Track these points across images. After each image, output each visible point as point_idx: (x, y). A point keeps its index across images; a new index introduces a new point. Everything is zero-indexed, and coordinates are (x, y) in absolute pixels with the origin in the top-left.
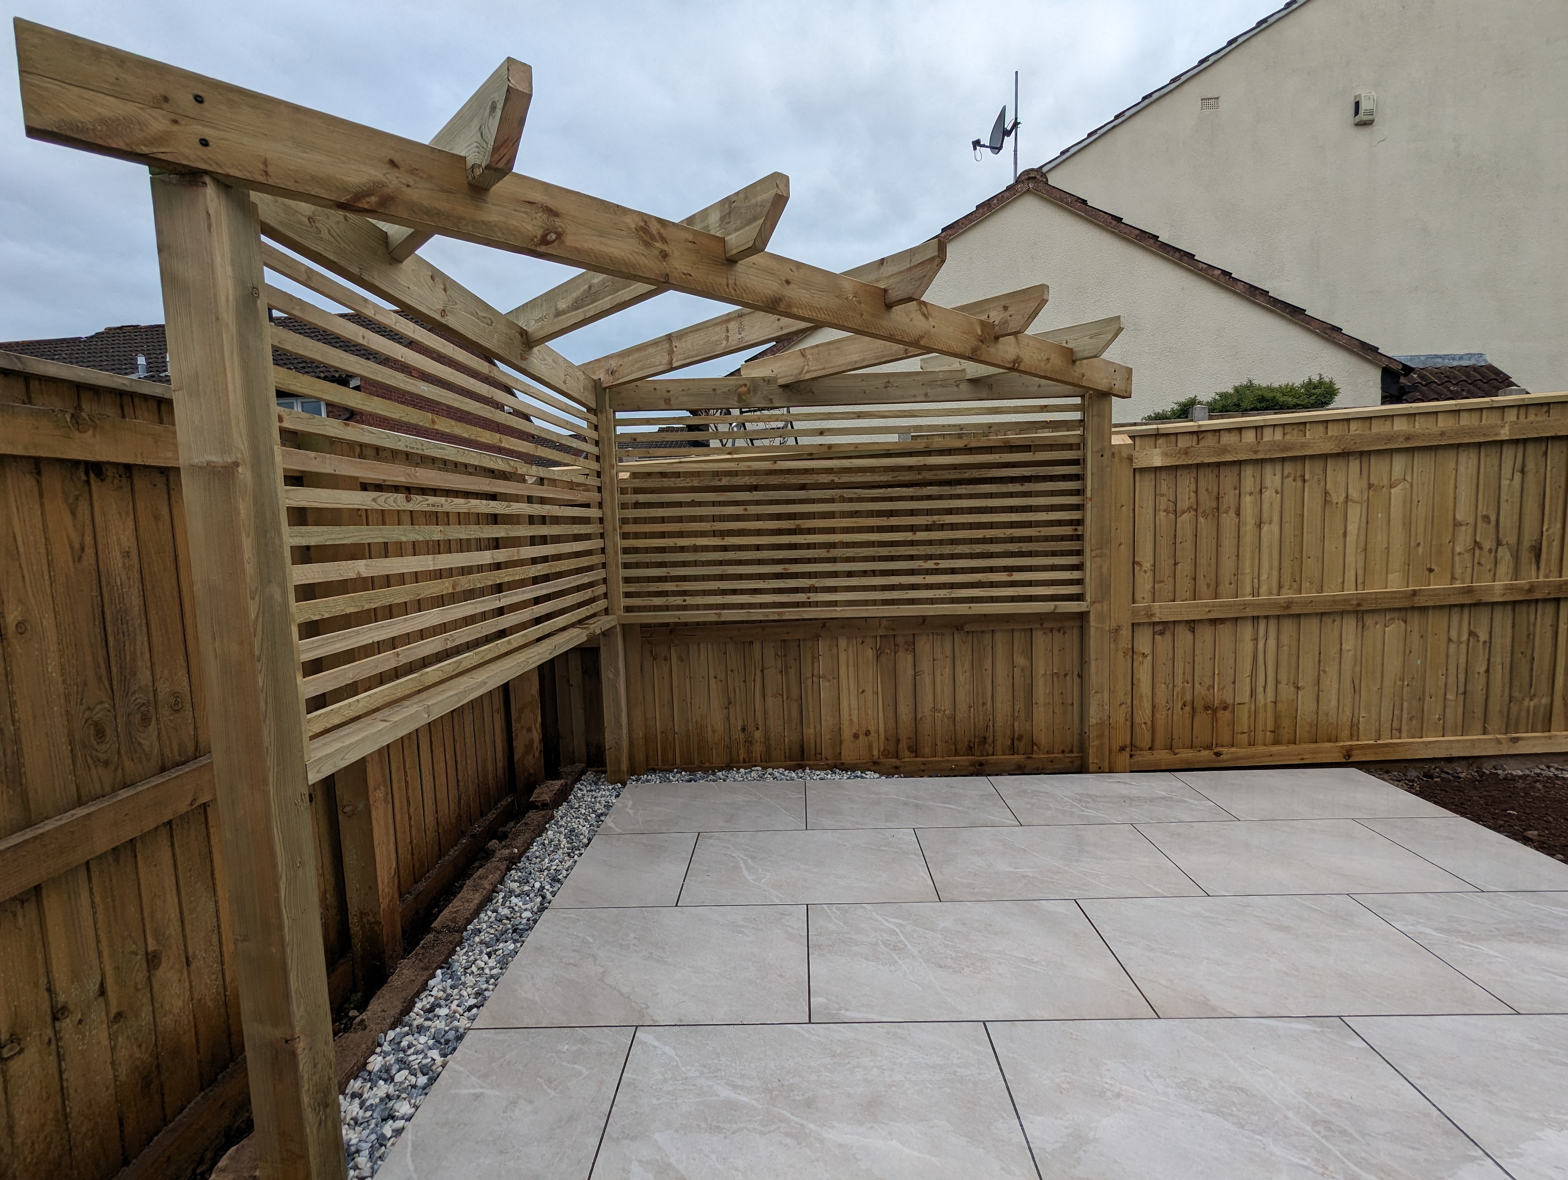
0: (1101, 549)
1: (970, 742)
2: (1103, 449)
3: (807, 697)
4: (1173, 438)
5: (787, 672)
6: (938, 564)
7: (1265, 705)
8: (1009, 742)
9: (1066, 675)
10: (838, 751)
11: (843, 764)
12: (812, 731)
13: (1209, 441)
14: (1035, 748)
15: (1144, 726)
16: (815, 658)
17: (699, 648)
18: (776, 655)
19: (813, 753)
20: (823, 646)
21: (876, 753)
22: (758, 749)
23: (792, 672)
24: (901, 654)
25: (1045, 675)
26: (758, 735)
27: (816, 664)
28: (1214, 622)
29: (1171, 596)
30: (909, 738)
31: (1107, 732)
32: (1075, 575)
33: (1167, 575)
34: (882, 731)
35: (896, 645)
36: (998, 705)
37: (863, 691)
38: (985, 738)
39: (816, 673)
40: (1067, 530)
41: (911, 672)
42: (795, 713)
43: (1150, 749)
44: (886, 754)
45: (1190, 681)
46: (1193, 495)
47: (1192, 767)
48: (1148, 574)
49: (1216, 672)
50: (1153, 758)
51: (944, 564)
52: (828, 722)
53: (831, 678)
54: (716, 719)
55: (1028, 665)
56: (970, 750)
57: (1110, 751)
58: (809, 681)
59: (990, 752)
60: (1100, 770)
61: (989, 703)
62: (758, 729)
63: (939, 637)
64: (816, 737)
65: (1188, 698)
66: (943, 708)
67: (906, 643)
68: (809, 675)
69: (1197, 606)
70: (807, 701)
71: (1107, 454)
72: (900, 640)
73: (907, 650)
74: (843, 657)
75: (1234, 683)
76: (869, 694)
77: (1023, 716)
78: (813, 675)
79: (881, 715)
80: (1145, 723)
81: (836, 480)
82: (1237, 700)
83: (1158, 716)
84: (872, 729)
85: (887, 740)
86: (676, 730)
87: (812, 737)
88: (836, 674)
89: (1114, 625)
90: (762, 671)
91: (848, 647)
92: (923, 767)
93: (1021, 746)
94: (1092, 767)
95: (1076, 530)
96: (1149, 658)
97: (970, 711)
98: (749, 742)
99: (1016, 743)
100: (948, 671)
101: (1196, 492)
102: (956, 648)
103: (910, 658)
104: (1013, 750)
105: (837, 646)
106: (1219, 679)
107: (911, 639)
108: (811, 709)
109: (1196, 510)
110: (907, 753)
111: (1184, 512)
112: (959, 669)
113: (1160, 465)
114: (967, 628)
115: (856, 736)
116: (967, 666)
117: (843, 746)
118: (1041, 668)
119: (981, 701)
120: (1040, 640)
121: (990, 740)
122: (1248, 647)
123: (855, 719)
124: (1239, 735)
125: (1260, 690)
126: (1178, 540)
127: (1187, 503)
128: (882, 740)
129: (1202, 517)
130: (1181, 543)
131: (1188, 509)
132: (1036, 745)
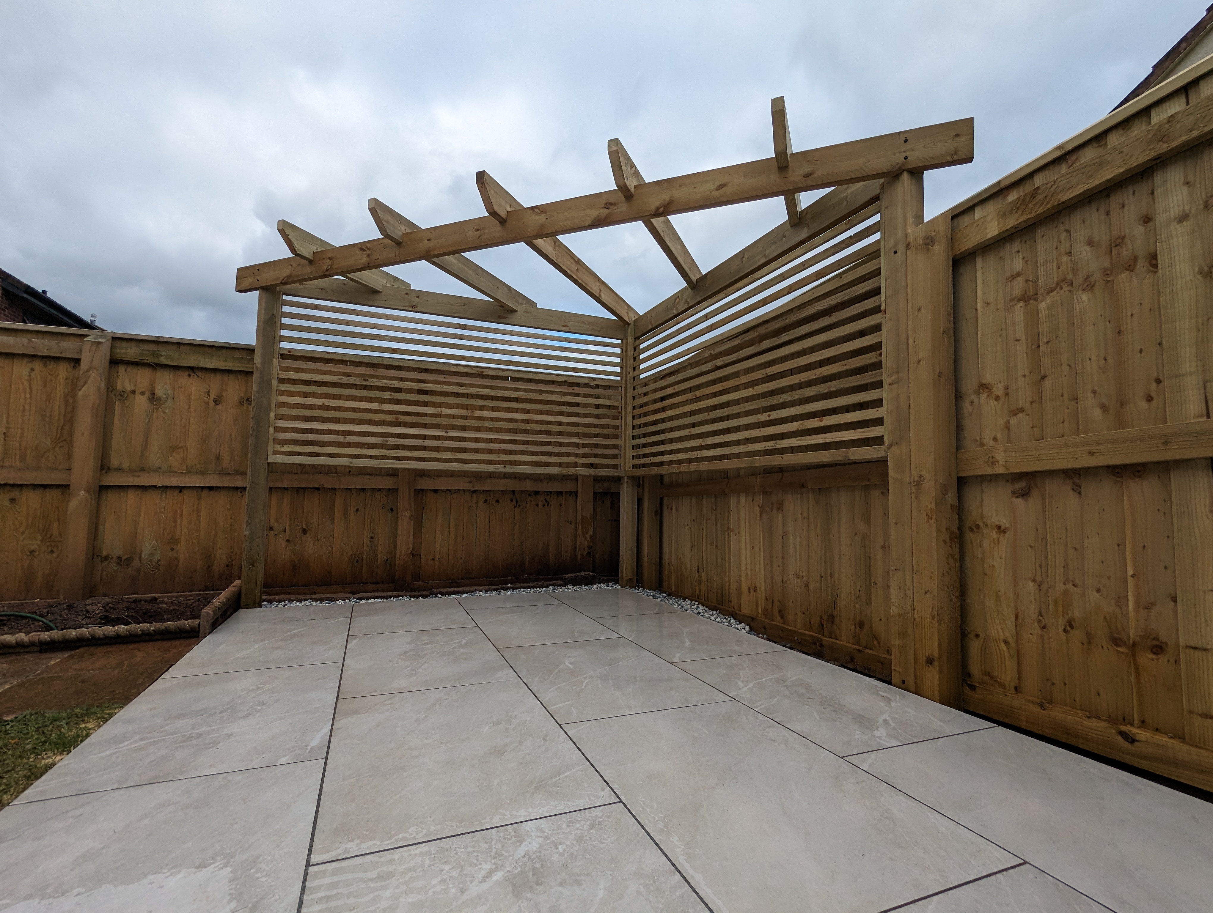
1: (821, 617)
3: (724, 547)
4: (1028, 185)
5: (716, 524)
8: (853, 627)
10: (739, 601)
12: (727, 580)
14: (875, 641)
15: (1004, 646)
18: (712, 509)
19: (727, 600)
20: (732, 504)
21: (760, 610)
23: (719, 524)
24: (775, 513)
26: (703, 575)
27: (729, 518)
28: (1116, 471)
30: (779, 601)
31: (910, 631)
32: (881, 412)
33: (1028, 401)
34: (763, 589)
35: (772, 502)
36: (844, 580)
37: (753, 547)
38: (833, 617)
39: (729, 526)
40: (872, 358)
41: (781, 532)
42: (719, 561)
43: (1016, 689)
44: (766, 613)
48: (1001, 401)
50: (1006, 700)
52: (734, 572)
53: (736, 532)
54: (687, 558)
55: (867, 532)
57: (915, 660)
58: (726, 533)
59: (837, 635)
61: (836, 574)
62: (704, 571)
63: (799, 496)
64: (729, 585)
65: (1077, 613)
66: (801, 574)
67: (777, 501)
70: (725, 552)
72: (774, 499)
74: (742, 512)
75: (1173, 601)
76: (757, 550)
77: (863, 597)
78: (728, 528)
79: (763, 572)
80: (1006, 642)
82: (1183, 639)
83: (1025, 635)
84: (758, 585)
85: (767, 599)
86: (673, 563)
87: (727, 584)
88: (739, 529)
89: (915, 475)
90: (706, 522)
91: (745, 506)
93: (862, 635)
95: (881, 355)
97: (821, 582)
98: (700, 581)
100: (805, 532)
102: (811, 508)
103: (780, 516)
105: (740, 503)
107: (781, 496)
108: (726, 559)
109: (1071, 283)
111: (1050, 292)
112: (812, 533)
115: (749, 590)
116: (818, 529)
117: (742, 597)
121: (837, 620)
123: (749, 574)
124: (1196, 719)
126: (1043, 340)
127: (1055, 276)
128: (764, 598)
129: (1083, 290)
130: (1048, 342)
131: (1057, 284)
132: (877, 640)
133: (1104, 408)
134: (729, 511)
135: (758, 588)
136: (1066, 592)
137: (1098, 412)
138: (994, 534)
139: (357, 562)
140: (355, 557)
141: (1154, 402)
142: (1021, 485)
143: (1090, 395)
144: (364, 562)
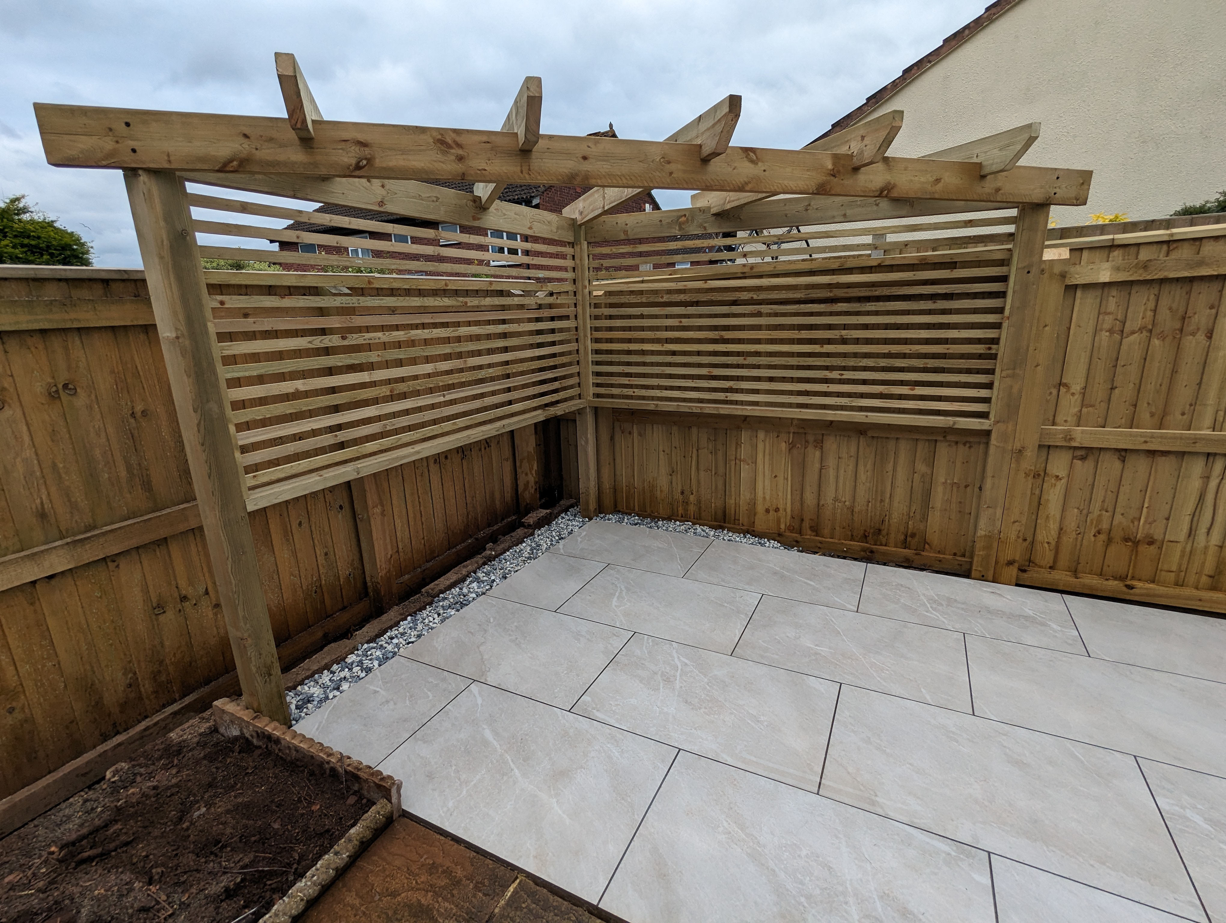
0: (1014, 369)
1: (865, 531)
2: (1031, 265)
3: (730, 474)
4: (1133, 250)
5: (716, 454)
6: (842, 375)
7: (1206, 548)
8: (902, 537)
9: (966, 486)
10: (753, 521)
11: (754, 531)
12: (732, 501)
13: (1185, 253)
14: (927, 546)
15: (1046, 545)
16: (738, 445)
17: (653, 428)
18: (709, 439)
19: (733, 518)
20: (745, 436)
21: (783, 526)
22: (692, 509)
23: (720, 454)
24: (810, 449)
25: (945, 483)
26: (692, 498)
27: (739, 450)
28: (1152, 453)
29: (1101, 421)
30: (811, 519)
31: (995, 545)
32: (983, 393)
33: (1099, 400)
34: (789, 510)
35: (807, 442)
36: (896, 504)
37: (776, 476)
38: (880, 530)
39: (738, 457)
40: (980, 349)
41: (817, 466)
42: (720, 486)
43: (1051, 568)
44: (791, 529)
45: (1110, 509)
46: (1150, 314)
47: (1095, 593)
48: (1076, 397)
49: (1146, 505)
50: (1050, 576)
51: (848, 375)
52: (745, 495)
53: (750, 462)
54: (663, 482)
55: (929, 472)
56: (865, 538)
57: (997, 562)
58: (733, 462)
59: (884, 543)
60: (983, 578)
61: (887, 500)
62: (692, 494)
63: (846, 439)
64: (735, 507)
65: (1105, 526)
66: (843, 499)
67: (815, 441)
68: (733, 458)
69: (1131, 435)
70: (730, 478)
71: (1034, 270)
72: (811, 438)
73: (816, 447)
74: (760, 446)
75: (1168, 519)
76: (781, 479)
77: (918, 517)
78: (736, 459)
79: (789, 497)
80: (1048, 543)
81: (755, 297)
82: (1167, 537)
83: (1065, 539)
84: (781, 507)
85: (793, 518)
86: (636, 486)
87: (733, 506)
88: (754, 460)
89: (1018, 445)
90: (698, 450)
91: (765, 439)
92: (819, 545)
93: (914, 542)
94: (973, 574)
95: (990, 349)
96: (1064, 481)
97: (868, 505)
98: (686, 503)
99: (909, 539)
100: (851, 467)
101: (1155, 311)
102: (861, 450)
103: (818, 453)
104: (905, 544)
105: (757, 437)
106: (1148, 513)
107: (820, 437)
108: (733, 485)
109: (1151, 331)
110: (809, 532)
111: (1133, 333)
112: (861, 468)
113: (1107, 280)
114: (870, 433)
115: (767, 511)
116: (869, 466)
117: (756, 518)
118: (941, 476)
119: (879, 498)
120: (943, 450)
121: (884, 532)
122: (1196, 484)
123: (768, 497)
124: (1163, 573)
125: (1202, 530)
126: (1121, 362)
127: (1140, 323)
128: (789, 517)
129: (1158, 339)
130: (1123, 366)
131: (1139, 329)
132: (928, 544)
133: (1152, 415)
134: (737, 443)
135: (781, 509)
136: (1100, 516)
137: (1148, 415)
138: (1053, 481)
139: (316, 592)
140: (312, 587)
141: (1185, 417)
142: (1082, 453)
143: (1146, 405)
144: (324, 589)
